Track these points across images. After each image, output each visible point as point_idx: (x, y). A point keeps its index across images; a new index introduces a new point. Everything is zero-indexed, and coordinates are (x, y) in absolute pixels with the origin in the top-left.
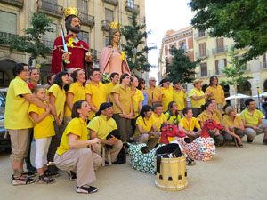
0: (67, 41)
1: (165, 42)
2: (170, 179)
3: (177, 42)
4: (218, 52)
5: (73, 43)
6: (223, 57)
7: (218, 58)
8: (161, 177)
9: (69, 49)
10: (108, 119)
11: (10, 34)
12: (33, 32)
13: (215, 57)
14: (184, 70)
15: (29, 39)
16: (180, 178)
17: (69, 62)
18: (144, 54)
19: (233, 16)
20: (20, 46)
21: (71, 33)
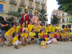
0: (25, 15)
1: (52, 13)
2: (42, 46)
3: (56, 13)
4: (68, 16)
5: (26, 15)
6: (69, 17)
7: (68, 17)
8: (41, 45)
9: (25, 17)
10: (33, 33)
11: (13, 12)
12: (18, 12)
13: (67, 17)
14: (56, 21)
15: (17, 14)
16: (44, 45)
17: (25, 20)
18: (45, 17)
19: (68, 7)
20: (15, 15)
21: (26, 13)
